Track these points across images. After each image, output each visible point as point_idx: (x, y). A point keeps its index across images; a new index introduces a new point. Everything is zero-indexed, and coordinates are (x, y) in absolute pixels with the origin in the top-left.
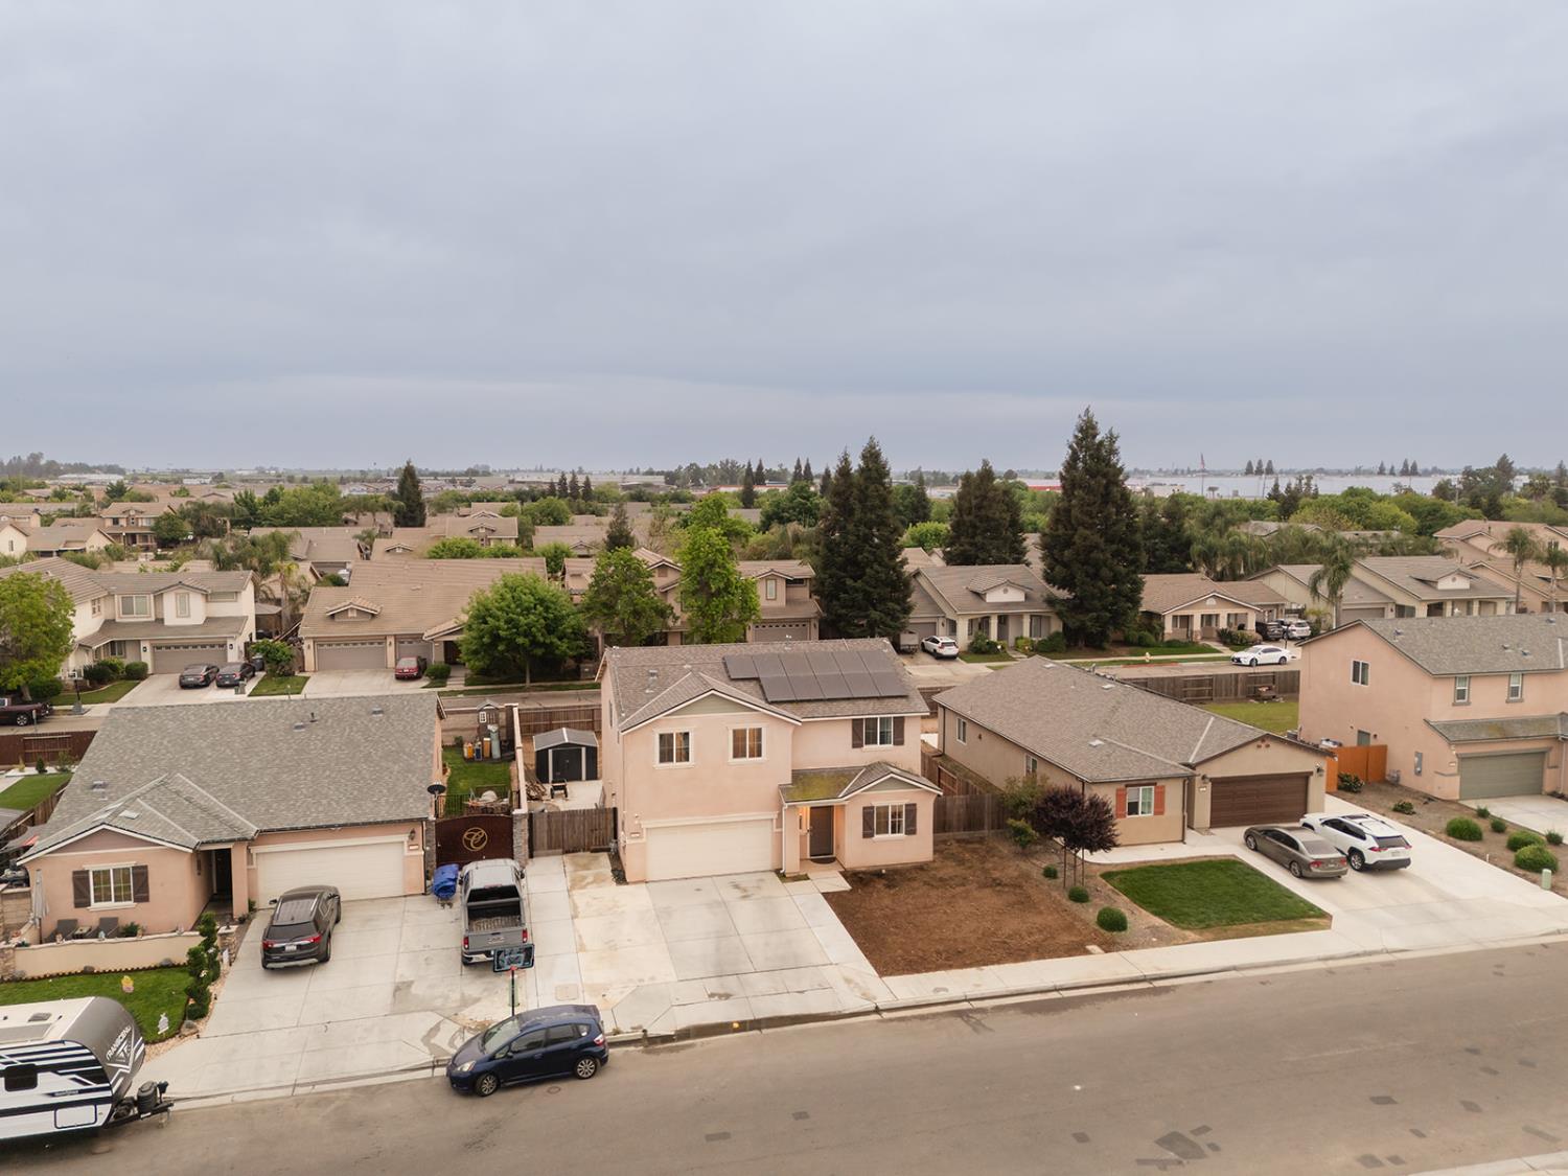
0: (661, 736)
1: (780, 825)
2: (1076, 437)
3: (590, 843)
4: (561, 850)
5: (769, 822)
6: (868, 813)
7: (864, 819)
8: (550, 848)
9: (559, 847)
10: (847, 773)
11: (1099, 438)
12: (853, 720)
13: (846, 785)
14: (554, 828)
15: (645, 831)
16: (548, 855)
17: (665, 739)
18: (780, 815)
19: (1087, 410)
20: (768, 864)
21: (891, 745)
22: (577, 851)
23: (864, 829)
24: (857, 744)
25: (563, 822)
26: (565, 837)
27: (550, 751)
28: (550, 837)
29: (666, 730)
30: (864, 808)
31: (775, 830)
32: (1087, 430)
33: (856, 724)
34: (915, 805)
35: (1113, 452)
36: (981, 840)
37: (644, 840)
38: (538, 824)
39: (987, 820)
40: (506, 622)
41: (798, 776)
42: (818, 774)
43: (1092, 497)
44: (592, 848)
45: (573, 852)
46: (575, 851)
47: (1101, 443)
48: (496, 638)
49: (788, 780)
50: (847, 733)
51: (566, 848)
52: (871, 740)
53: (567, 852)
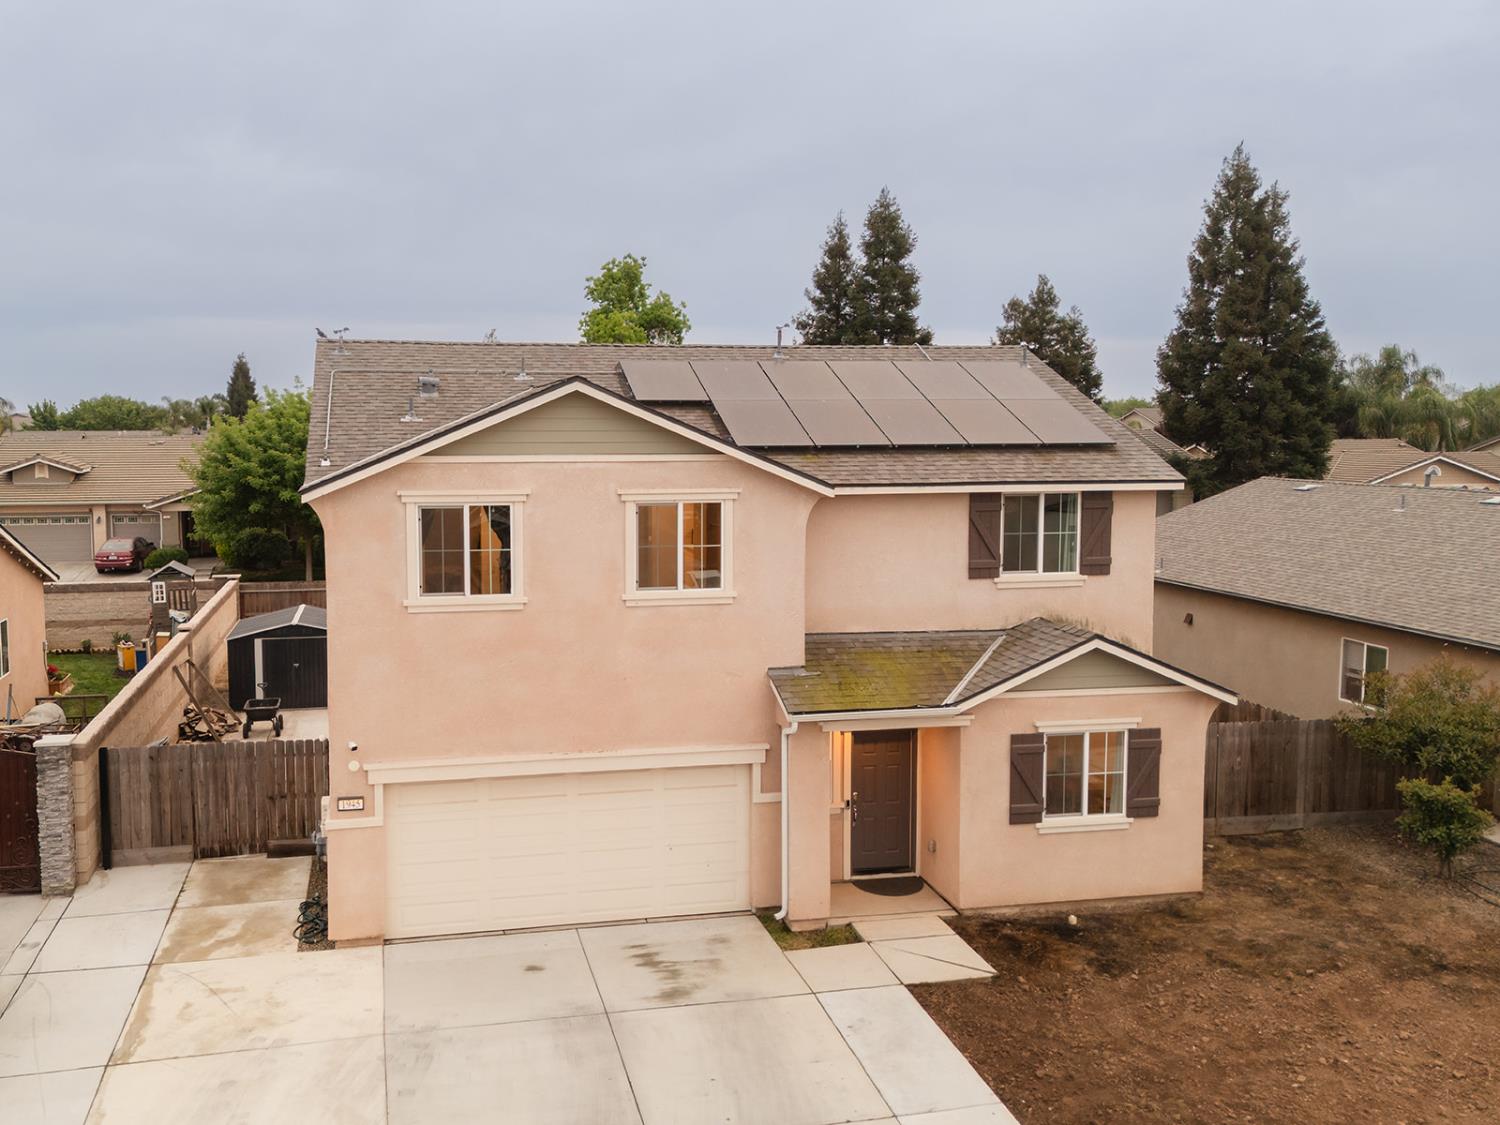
0: (429, 517)
1: (772, 782)
2: (1218, 195)
3: (267, 833)
4: (188, 849)
5: (741, 778)
6: (1025, 752)
7: (1013, 766)
8: (158, 841)
9: (183, 841)
10: (956, 644)
11: (1257, 196)
12: (972, 496)
13: (960, 676)
14: (167, 790)
15: (379, 792)
16: (152, 861)
17: (438, 525)
18: (773, 756)
19: (1239, 151)
20: (737, 893)
21: (1076, 574)
22: (232, 853)
23: (1013, 800)
24: (981, 567)
25: (192, 774)
26: (200, 814)
27: (258, 643)
28: (158, 815)
29: (441, 496)
30: (1015, 739)
31: (759, 797)
32: (1239, 182)
33: (982, 506)
34: (1156, 733)
35: (1280, 220)
36: (1291, 839)
37: (376, 820)
38: (124, 779)
39: (1303, 788)
40: (263, 464)
41: (822, 649)
42: (878, 645)
43: (1249, 290)
44: (272, 843)
45: (223, 854)
46: (226, 850)
47: (1262, 203)
48: (246, 493)
49: (796, 656)
50: (952, 533)
51: (203, 844)
52: (1020, 559)
53: (203, 854)
